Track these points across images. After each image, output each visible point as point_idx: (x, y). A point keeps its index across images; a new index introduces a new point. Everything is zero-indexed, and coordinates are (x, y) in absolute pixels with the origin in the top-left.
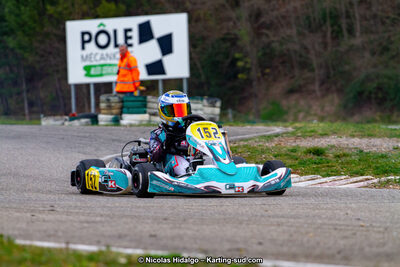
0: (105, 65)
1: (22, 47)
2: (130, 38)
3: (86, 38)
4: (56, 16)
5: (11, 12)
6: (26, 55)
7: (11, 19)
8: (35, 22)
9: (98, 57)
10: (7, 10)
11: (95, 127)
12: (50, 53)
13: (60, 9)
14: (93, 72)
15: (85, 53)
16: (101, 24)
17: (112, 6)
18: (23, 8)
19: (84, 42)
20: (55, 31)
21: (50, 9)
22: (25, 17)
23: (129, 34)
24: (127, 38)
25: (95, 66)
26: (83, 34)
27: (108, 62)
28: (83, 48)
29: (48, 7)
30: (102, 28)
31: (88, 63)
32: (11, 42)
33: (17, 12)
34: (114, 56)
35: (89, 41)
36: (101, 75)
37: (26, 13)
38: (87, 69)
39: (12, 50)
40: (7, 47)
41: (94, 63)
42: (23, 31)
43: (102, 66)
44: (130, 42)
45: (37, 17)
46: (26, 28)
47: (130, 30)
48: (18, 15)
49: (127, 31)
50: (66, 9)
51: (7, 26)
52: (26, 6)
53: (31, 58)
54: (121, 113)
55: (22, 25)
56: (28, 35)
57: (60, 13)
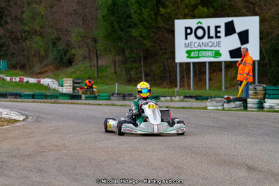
0: (201, 50)
1: (141, 36)
2: (219, 32)
3: (188, 31)
4: (166, 15)
5: (134, 12)
6: (145, 42)
7: (135, 17)
8: (152, 19)
9: (196, 45)
10: (132, 11)
11: (245, 112)
12: (161, 41)
13: (169, 11)
14: (192, 55)
15: (187, 42)
16: (199, 22)
17: (205, 9)
18: (144, 9)
19: (187, 34)
20: (165, 26)
21: (162, 11)
22: (145, 16)
23: (218, 29)
24: (217, 32)
25: (194, 51)
26: (186, 28)
27: (204, 48)
28: (186, 38)
29: (161, 9)
30: (199, 25)
31: (189, 49)
32: (134, 33)
33: (139, 12)
34: (208, 44)
35: (191, 33)
36: (198, 57)
37: (146, 13)
38: (189, 52)
39: (135, 38)
40: (131, 36)
41: (194, 49)
42: (143, 25)
43: (199, 51)
44: (219, 35)
45: (153, 16)
46: (146, 23)
47: (219, 27)
48: (140, 14)
49: (217, 27)
50: (173, 11)
51: (131, 22)
52: (146, 8)
53: (148, 44)
54: (264, 98)
55: (142, 21)
56: (146, 28)
57: (169, 14)
